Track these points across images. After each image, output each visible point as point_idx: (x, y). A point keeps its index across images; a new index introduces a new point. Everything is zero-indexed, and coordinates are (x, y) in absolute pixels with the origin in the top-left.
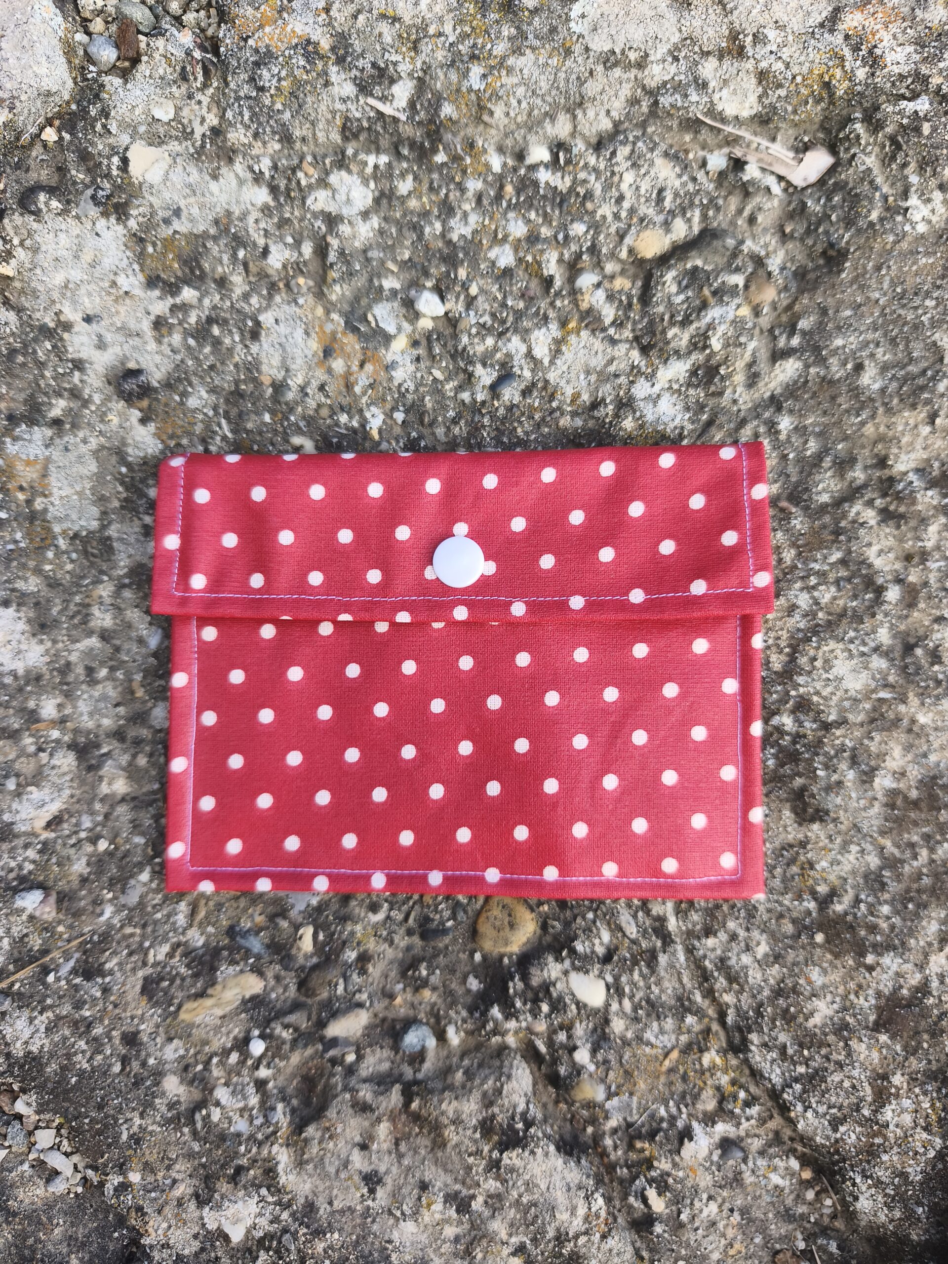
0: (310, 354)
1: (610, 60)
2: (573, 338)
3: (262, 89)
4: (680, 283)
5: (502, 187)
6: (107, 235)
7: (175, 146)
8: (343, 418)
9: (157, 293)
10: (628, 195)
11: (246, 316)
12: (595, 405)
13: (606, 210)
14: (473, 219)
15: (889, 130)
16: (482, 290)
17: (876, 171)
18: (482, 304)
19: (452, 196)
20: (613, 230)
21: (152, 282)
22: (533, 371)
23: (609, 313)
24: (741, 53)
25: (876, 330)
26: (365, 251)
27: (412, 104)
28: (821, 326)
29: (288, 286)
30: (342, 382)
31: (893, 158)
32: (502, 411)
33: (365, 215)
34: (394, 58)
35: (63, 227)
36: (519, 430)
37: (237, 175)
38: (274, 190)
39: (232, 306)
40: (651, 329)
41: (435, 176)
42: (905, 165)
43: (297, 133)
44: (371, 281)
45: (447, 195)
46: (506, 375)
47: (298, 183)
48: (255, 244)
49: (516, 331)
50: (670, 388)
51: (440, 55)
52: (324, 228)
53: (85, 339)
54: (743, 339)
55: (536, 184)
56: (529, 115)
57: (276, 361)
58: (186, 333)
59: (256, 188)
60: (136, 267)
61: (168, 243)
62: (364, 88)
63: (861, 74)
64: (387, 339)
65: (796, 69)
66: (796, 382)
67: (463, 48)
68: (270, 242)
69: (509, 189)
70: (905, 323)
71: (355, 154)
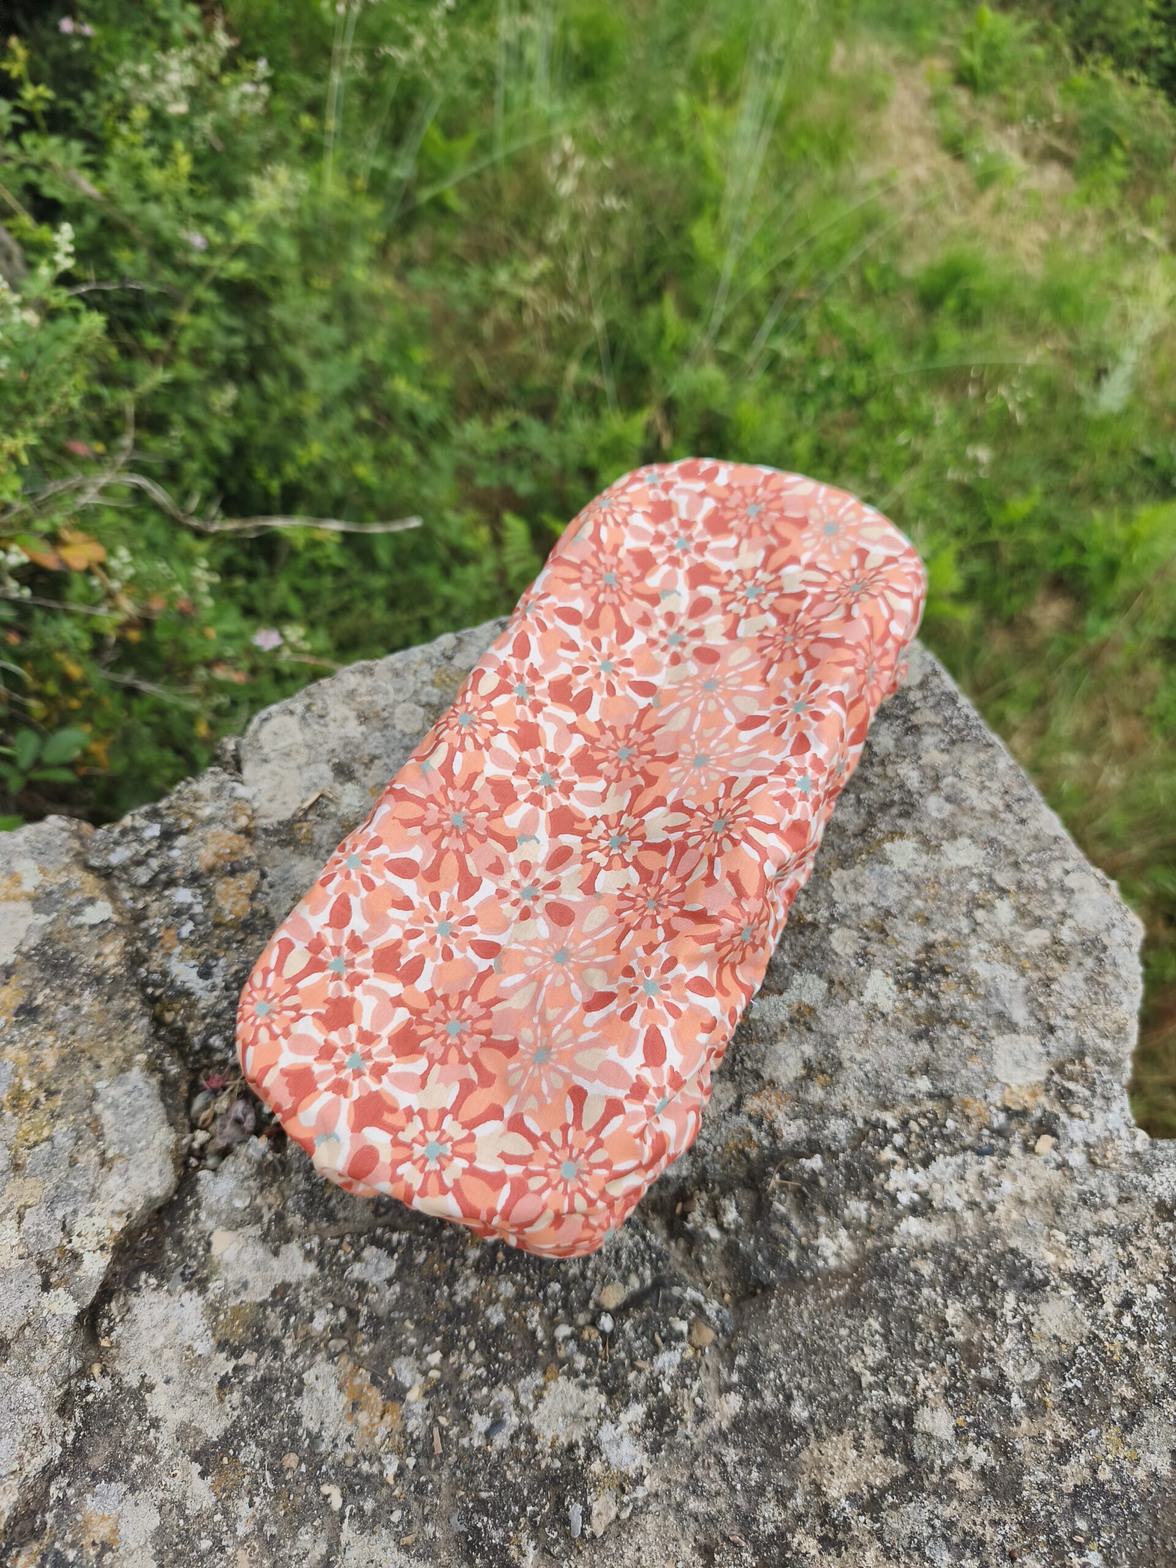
0: (341, 1408)
2: (552, 1385)
4: (637, 1330)
5: (495, 1254)
6: (190, 1305)
7: (247, 1230)
8: (365, 1466)
9: (224, 1355)
11: (293, 1374)
12: (572, 1447)
14: (472, 1282)
15: (796, 1182)
17: (790, 1216)
18: (479, 1357)
19: (456, 1264)
20: (582, 1286)
21: (221, 1346)
22: (519, 1416)
23: (580, 1362)
25: (800, 1361)
26: (389, 1313)
28: (754, 1362)
29: (327, 1346)
30: (365, 1433)
31: (803, 1203)
32: (494, 1456)
33: (390, 1282)
35: (157, 1300)
36: (509, 1472)
37: (292, 1253)
38: (321, 1264)
39: (282, 1366)
40: (614, 1374)
41: (444, 1246)
44: (394, 1338)
45: (453, 1263)
46: (498, 1423)
47: (339, 1258)
48: (303, 1311)
49: (506, 1380)
50: (631, 1430)
52: (356, 1296)
53: (163, 1399)
54: (689, 1380)
57: (313, 1415)
58: (244, 1391)
59: (307, 1263)
60: (210, 1332)
61: (237, 1310)
63: (766, 1143)
64: (404, 1391)
65: (715, 1143)
66: (738, 1416)
68: (315, 1308)
69: (501, 1255)
71: (383, 1233)
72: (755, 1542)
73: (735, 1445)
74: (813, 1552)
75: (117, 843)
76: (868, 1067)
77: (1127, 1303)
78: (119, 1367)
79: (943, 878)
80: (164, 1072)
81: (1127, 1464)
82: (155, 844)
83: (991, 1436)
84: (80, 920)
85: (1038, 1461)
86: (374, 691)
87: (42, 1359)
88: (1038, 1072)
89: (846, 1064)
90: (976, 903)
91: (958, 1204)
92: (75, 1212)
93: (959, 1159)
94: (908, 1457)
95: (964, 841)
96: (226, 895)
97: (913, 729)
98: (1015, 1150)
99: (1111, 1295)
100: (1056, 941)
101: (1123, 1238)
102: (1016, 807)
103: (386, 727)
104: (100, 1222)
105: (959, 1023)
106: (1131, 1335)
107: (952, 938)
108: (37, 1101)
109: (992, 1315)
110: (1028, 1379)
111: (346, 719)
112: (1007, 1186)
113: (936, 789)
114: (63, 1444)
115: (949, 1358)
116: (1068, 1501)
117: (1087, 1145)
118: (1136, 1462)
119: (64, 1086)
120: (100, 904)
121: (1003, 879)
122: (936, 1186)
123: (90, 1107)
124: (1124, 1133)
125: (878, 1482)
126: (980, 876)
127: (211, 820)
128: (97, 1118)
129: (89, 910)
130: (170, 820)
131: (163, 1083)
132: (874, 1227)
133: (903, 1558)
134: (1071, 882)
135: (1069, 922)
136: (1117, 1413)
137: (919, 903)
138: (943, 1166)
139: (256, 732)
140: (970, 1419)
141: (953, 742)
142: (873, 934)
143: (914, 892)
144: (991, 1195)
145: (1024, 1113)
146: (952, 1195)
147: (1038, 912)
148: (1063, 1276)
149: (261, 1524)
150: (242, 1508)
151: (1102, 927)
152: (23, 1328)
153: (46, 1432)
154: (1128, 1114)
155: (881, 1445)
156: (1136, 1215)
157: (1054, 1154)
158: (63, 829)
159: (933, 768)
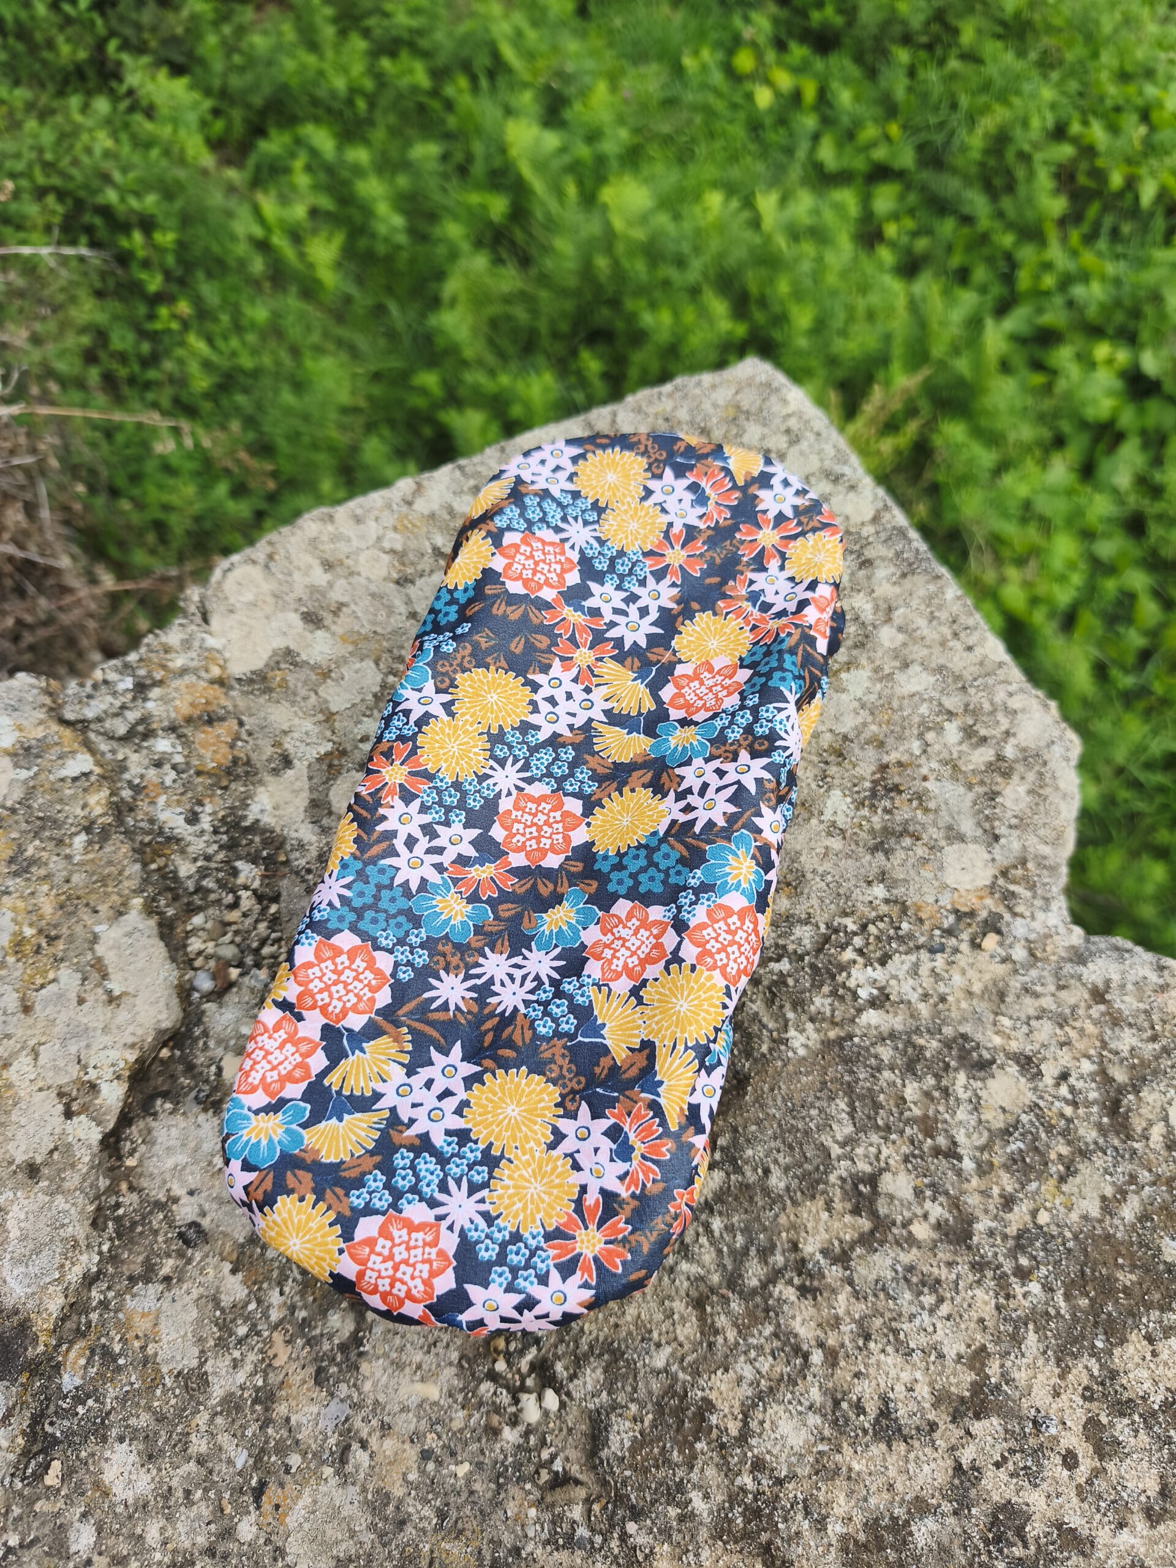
72: (741, 1293)
73: (721, 1214)
74: (793, 1298)
75: (89, 697)
76: (829, 878)
77: (1064, 1076)
78: (144, 1183)
79: (895, 704)
80: (161, 914)
81: (1062, 1210)
82: (129, 696)
83: (946, 1193)
84: (63, 773)
85: (986, 1211)
86: (335, 538)
87: (72, 1180)
88: (984, 876)
89: (809, 876)
90: (925, 727)
91: (914, 997)
92: (88, 1046)
93: (913, 958)
94: (874, 1215)
95: (916, 668)
96: (205, 744)
97: (867, 563)
98: (965, 947)
99: (1050, 1071)
100: (1000, 758)
101: (1062, 1022)
102: (963, 635)
103: (352, 574)
104: (114, 1054)
105: (912, 836)
106: (1067, 1102)
107: (905, 758)
108: (39, 947)
109: (946, 1092)
110: (978, 1143)
111: (310, 567)
112: (957, 979)
113: (888, 620)
114: (100, 1253)
115: (908, 1131)
116: (1011, 1243)
117: (1027, 940)
118: (1070, 1209)
119: (65, 931)
120: (79, 756)
121: (952, 702)
122: (893, 982)
123: (92, 949)
124: (1062, 930)
125: (848, 1237)
126: (931, 699)
127: (183, 671)
128: (99, 960)
129: (70, 762)
130: (142, 672)
131: (160, 925)
132: (838, 1019)
133: (871, 1298)
134: (1015, 703)
135: (1012, 741)
136: (1053, 1169)
137: (874, 728)
138: (900, 964)
139: (219, 583)
140: (926, 1181)
141: (904, 575)
142: (832, 758)
143: (870, 719)
144: (942, 989)
145: (972, 914)
146: (907, 989)
147: (983, 732)
148: (1009, 1056)
149: (292, 1309)
150: (275, 1297)
151: (1043, 743)
152: (51, 1152)
153: (83, 1243)
154: (1065, 913)
155: (849, 1206)
156: (1072, 1001)
157: (1000, 950)
158: (33, 686)
159: (886, 600)
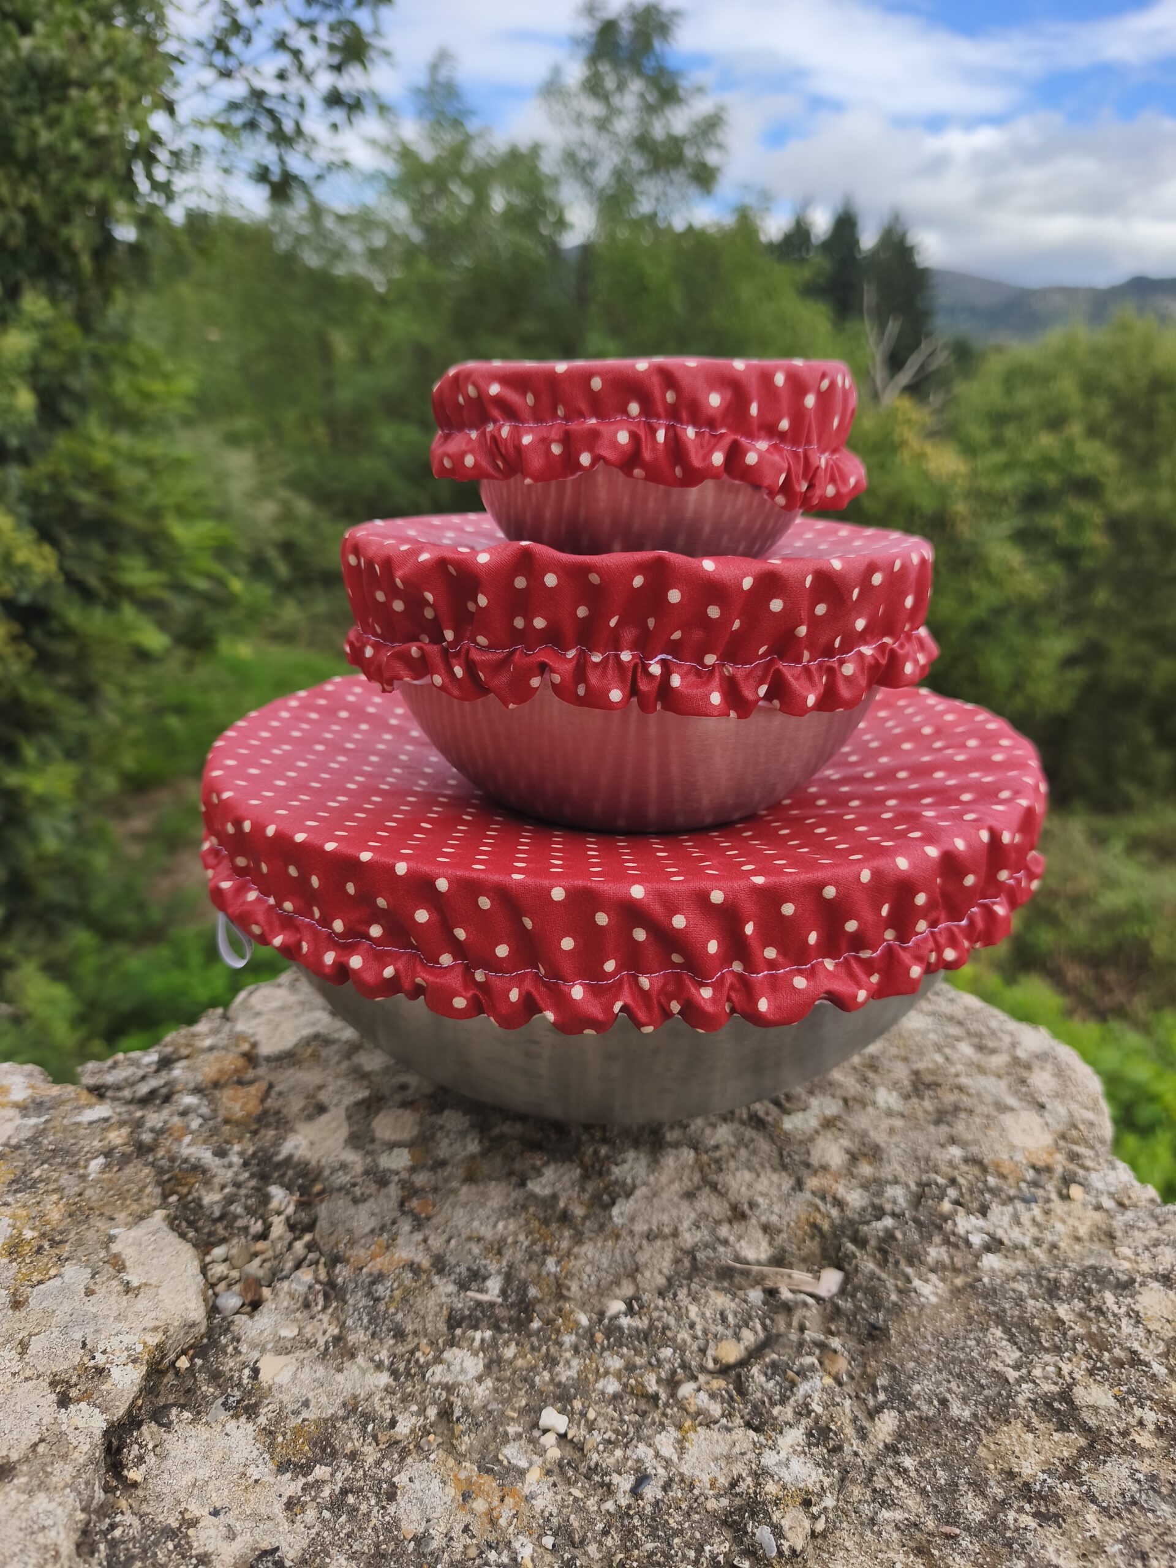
0: (448, 1500)
1: (650, 1237)
2: (691, 1435)
3: (377, 1300)
4: (766, 1375)
5: (592, 1336)
6: (237, 1435)
7: (300, 1354)
8: (492, 1556)
9: (288, 1475)
10: (698, 1320)
11: (380, 1481)
12: (734, 1484)
13: (684, 1335)
14: (575, 1363)
15: (873, 1242)
16: (598, 1414)
17: (877, 1271)
18: (601, 1423)
19: (552, 1350)
20: (695, 1348)
21: (282, 1468)
22: (666, 1468)
23: (716, 1409)
24: (743, 1217)
25: (940, 1371)
26: (484, 1407)
27: (503, 1293)
28: (895, 1379)
29: (418, 1447)
30: (486, 1520)
31: (886, 1261)
32: (649, 1510)
33: (480, 1379)
34: (483, 1262)
35: (193, 1433)
36: (671, 1521)
37: (359, 1367)
38: (395, 1374)
39: (365, 1474)
40: (756, 1410)
41: (534, 1339)
42: (897, 1263)
43: (409, 1328)
44: (495, 1428)
45: (548, 1350)
46: (642, 1479)
47: (417, 1361)
48: (382, 1419)
49: (640, 1439)
50: (795, 1451)
51: (519, 1256)
52: (444, 1394)
53: (212, 1532)
54: (838, 1399)
55: (620, 1329)
56: (598, 1286)
57: (415, 1515)
58: (320, 1508)
59: (378, 1374)
60: (267, 1456)
61: (297, 1431)
62: (463, 1286)
63: (835, 1212)
64: (522, 1473)
65: (787, 1218)
66: (899, 1427)
67: (537, 1248)
68: (395, 1413)
69: (599, 1336)
70: (961, 1362)
71: (464, 1333)
74: (1034, 1526)
75: (110, 1069)
76: (903, 1146)
78: (149, 1508)
80: (182, 1230)
83: (1150, 1398)
84: (79, 1119)
87: (62, 1472)
88: (1047, 1139)
89: (884, 1147)
90: (940, 1045)
91: (1027, 1242)
92: (96, 1333)
93: (1010, 1209)
96: (233, 1100)
98: (1054, 1196)
104: (128, 1339)
105: (965, 1111)
108: (41, 1248)
109: (1099, 1311)
110: (1158, 1351)
112: (1060, 1227)
115: (1079, 1346)
117: (1110, 1192)
119: (72, 1236)
120: (97, 1108)
122: (1000, 1230)
123: (107, 1248)
124: (1135, 1185)
125: (1066, 1454)
127: (211, 1049)
128: (115, 1255)
129: (87, 1112)
130: (169, 1051)
132: (959, 1266)
133: (1124, 1514)
134: (1008, 1028)
135: (1020, 1048)
138: (998, 1215)
140: (1124, 1388)
144: (1049, 1237)
145: (1049, 1169)
146: (1016, 1236)
148: (1146, 1275)
151: (1046, 1050)
152: (35, 1446)
154: (1132, 1174)
155: (1051, 1426)
157: (1088, 1198)
